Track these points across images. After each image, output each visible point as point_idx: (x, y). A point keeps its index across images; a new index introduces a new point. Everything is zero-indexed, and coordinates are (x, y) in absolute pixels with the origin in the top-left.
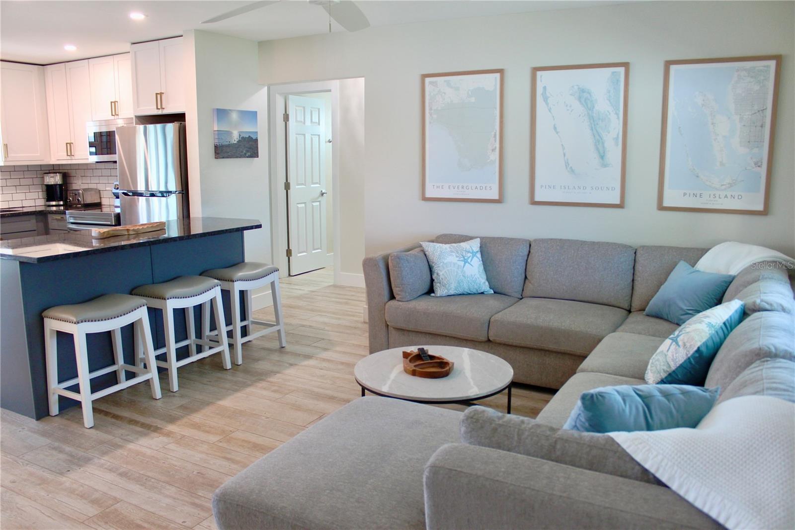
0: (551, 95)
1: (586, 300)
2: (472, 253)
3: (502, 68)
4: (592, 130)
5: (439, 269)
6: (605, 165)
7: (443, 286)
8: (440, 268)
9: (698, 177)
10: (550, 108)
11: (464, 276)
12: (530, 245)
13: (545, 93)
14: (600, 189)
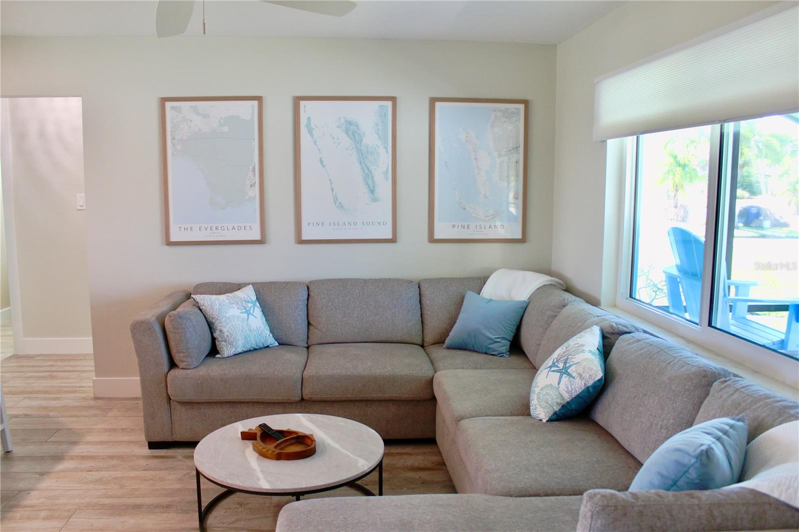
0: (316, 127)
1: (379, 339)
2: (252, 302)
3: (261, 95)
4: (361, 164)
5: (222, 326)
6: (375, 200)
7: (229, 344)
8: (223, 324)
9: (465, 209)
10: (316, 141)
11: (250, 330)
12: (308, 288)
13: (310, 124)
14: (371, 224)
